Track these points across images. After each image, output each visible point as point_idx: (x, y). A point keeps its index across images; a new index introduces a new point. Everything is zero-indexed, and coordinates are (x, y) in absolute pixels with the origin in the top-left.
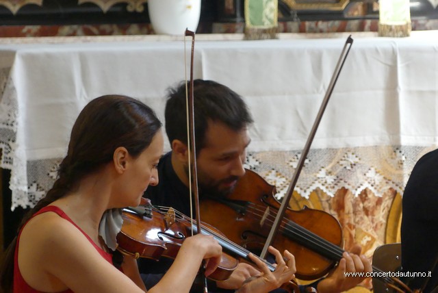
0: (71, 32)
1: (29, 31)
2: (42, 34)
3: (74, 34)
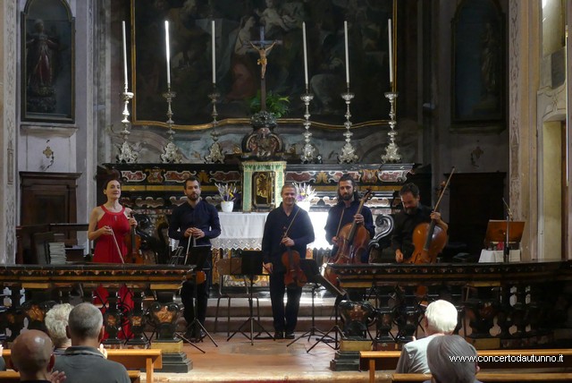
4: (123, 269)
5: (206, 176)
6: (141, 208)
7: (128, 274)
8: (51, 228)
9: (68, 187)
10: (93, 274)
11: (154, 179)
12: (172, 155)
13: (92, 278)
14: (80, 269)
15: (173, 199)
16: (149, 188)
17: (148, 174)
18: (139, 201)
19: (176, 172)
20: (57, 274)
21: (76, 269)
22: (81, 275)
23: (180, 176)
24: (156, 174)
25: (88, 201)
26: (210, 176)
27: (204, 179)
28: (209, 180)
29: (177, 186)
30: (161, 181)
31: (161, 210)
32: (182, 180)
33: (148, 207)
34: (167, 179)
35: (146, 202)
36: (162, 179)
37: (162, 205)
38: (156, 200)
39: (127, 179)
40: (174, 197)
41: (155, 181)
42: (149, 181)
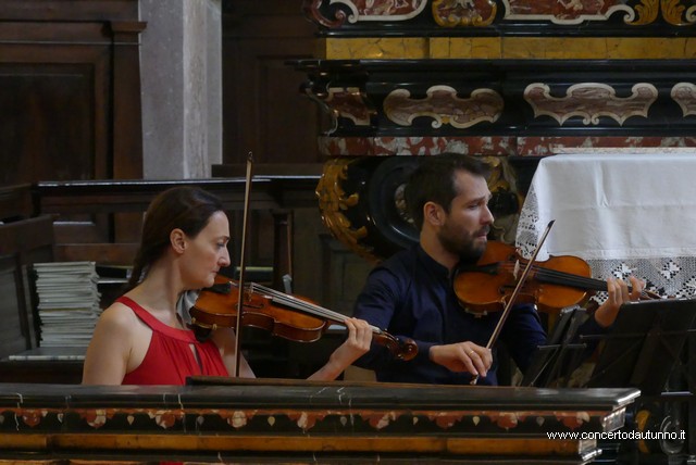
0: (673, 143)
1: (632, 142)
2: (645, 144)
3: (676, 145)
4: (343, 406)
6: (408, 132)
7: (365, 427)
8: (38, 198)
9: (108, 29)
10: (221, 426)
11: (461, 11)
13: (217, 440)
14: (171, 402)
15: (537, 96)
16: (441, 49)
18: (399, 103)
20: (81, 425)
21: (156, 402)
22: (177, 427)
25: (188, 87)
27: (664, 10)
28: (684, 12)
29: (556, 39)
30: (492, 17)
31: (489, 139)
32: (572, 14)
33: (435, 125)
34: (516, 12)
35: (427, 106)
36: (495, 10)
37: (493, 119)
38: (468, 96)
39: (349, 11)
40: (540, 85)
41: (466, 20)
42: (441, 20)
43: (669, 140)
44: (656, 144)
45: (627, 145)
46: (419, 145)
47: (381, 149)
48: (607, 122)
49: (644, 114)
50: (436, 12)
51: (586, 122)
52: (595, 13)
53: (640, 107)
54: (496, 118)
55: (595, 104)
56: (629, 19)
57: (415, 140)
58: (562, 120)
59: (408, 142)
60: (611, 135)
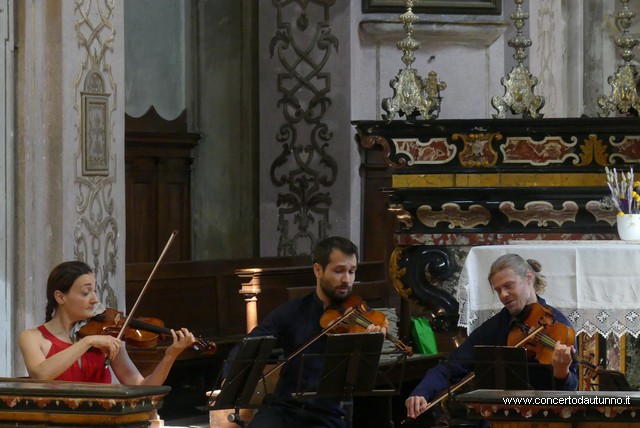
1: (565, 237)
3: (591, 239)
5: (600, 148)
6: (433, 231)
11: (476, 158)
12: (520, 99)
15: (508, 209)
17: (460, 145)
18: (426, 213)
19: (529, 139)
23: (540, 148)
24: (480, 145)
26: (610, 150)
27: (596, 156)
28: (608, 158)
29: (532, 175)
30: (495, 162)
31: (482, 235)
32: (543, 159)
33: (451, 227)
34: (509, 158)
35: (444, 215)
36: (496, 158)
37: (486, 223)
38: (467, 209)
39: (408, 159)
40: (509, 203)
41: (479, 163)
42: (464, 163)
43: (586, 236)
44: (579, 239)
45: (562, 239)
46: (439, 239)
47: (415, 241)
48: (551, 225)
49: (573, 220)
50: (461, 159)
51: (539, 225)
52: (555, 159)
53: (570, 216)
54: (487, 222)
55: (544, 214)
56: (575, 162)
57: (436, 236)
58: (525, 224)
59: (433, 237)
60: (552, 232)
